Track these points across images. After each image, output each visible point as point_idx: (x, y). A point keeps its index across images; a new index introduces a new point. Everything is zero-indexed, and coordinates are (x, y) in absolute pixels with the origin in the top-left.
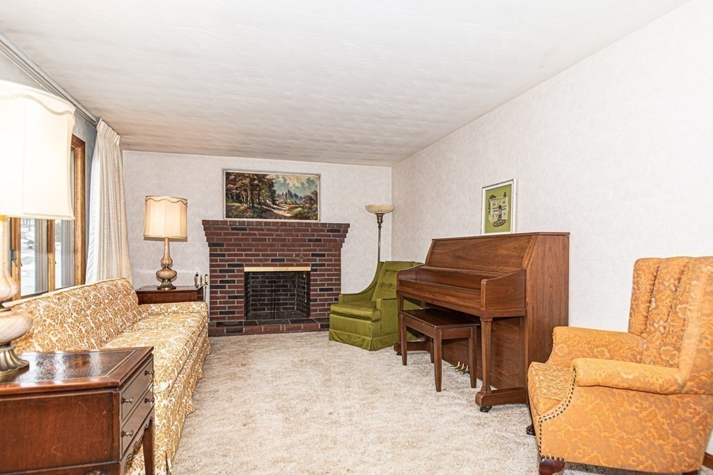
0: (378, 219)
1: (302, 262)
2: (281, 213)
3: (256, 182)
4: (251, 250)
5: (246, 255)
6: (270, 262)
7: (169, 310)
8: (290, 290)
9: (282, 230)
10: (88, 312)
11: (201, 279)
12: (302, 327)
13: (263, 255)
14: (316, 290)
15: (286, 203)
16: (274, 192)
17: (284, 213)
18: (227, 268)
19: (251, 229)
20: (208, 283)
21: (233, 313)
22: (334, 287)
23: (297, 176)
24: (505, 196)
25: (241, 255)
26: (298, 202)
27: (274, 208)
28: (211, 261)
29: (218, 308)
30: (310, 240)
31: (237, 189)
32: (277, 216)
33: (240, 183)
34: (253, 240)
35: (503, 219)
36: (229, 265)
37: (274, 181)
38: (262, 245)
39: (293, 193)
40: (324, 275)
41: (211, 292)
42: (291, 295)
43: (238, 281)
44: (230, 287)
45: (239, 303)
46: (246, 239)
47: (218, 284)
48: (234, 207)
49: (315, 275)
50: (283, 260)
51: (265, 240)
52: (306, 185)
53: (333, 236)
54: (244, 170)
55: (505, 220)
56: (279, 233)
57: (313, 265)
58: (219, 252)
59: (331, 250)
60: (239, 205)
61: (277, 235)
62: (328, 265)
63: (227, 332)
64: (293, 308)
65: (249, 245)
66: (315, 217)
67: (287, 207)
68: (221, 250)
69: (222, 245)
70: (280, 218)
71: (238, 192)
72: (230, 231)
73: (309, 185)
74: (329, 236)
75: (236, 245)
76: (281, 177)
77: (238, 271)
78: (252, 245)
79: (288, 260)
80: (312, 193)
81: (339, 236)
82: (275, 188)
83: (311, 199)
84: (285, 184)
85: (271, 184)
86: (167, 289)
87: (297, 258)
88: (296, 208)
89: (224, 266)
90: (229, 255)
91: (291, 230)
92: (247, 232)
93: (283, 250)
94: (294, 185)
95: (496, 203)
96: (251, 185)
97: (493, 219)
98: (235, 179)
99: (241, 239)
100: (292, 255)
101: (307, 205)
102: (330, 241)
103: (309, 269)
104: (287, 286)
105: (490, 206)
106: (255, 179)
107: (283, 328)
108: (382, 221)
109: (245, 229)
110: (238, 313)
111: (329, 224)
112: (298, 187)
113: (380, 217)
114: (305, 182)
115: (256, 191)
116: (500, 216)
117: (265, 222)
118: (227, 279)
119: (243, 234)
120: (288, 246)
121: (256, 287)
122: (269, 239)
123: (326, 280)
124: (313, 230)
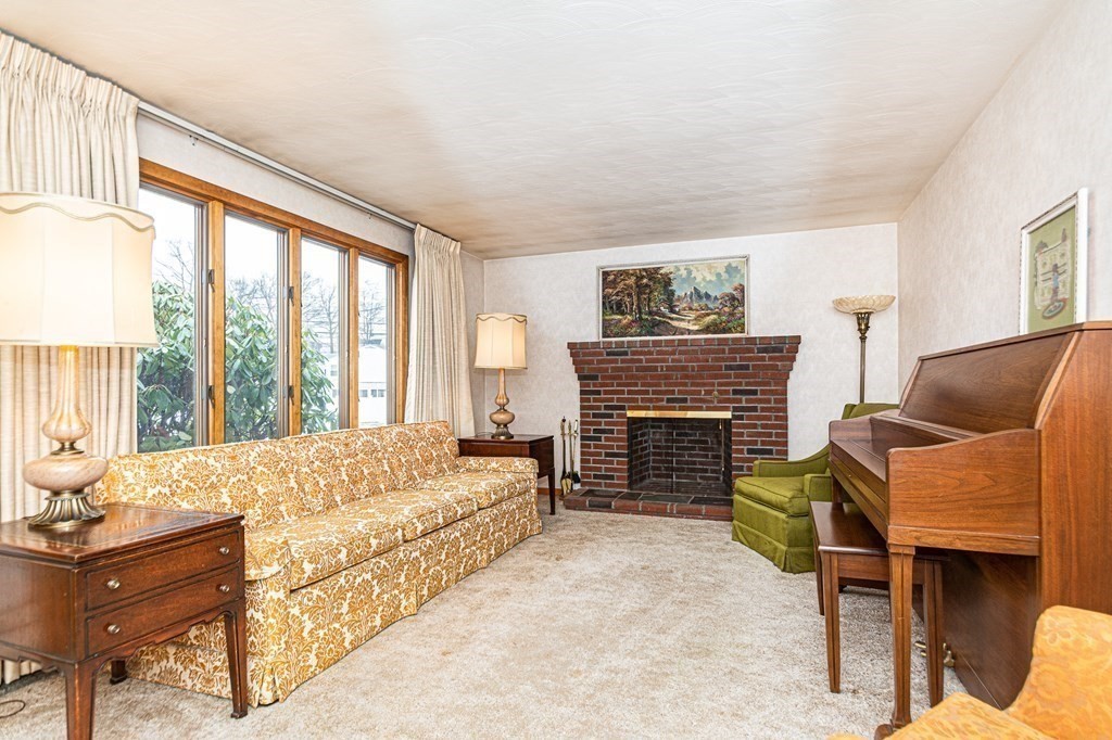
0: (859, 324)
1: (716, 404)
2: (683, 325)
3: (645, 281)
4: (636, 385)
5: (629, 392)
6: (664, 403)
7: (488, 467)
8: (712, 449)
9: (681, 353)
10: (346, 462)
11: (570, 427)
12: (704, 511)
13: (654, 392)
14: (741, 451)
15: (691, 309)
16: (673, 293)
17: (688, 326)
18: (603, 411)
19: (634, 353)
20: (579, 431)
21: (612, 477)
22: (774, 448)
23: (708, 263)
24: (1064, 238)
25: (623, 392)
26: (711, 306)
27: (672, 319)
28: (582, 400)
29: (591, 469)
30: (729, 368)
31: (617, 294)
32: (676, 331)
33: (621, 285)
34: (638, 369)
35: (1060, 297)
36: (606, 407)
37: (672, 276)
38: (652, 377)
39: (703, 291)
40: (755, 426)
41: (582, 446)
42: (714, 457)
43: (619, 432)
44: (607, 439)
45: (620, 465)
46: (629, 369)
47: (592, 434)
48: (613, 322)
49: (739, 426)
50: (685, 400)
51: (656, 369)
52: (725, 276)
53: (771, 359)
54: (626, 265)
55: (1064, 300)
56: (677, 357)
57: (735, 409)
58: (591, 389)
59: (768, 384)
60: (619, 317)
61: (673, 361)
62: (763, 409)
63: (590, 506)
64: (718, 479)
65: (632, 377)
66: (739, 329)
67: (693, 315)
68: (595, 385)
69: (596, 378)
70: (682, 334)
71: (619, 298)
72: (605, 357)
73: (730, 276)
74: (763, 359)
75: (614, 378)
76: (682, 269)
77: (619, 416)
78: (638, 378)
79: (693, 400)
80: (736, 289)
81: (781, 359)
82: (674, 287)
83: (733, 298)
84: (689, 278)
85: (667, 281)
86: (502, 438)
87: (708, 397)
88: (708, 315)
89: (599, 408)
90: (606, 392)
91: (695, 352)
92: (629, 357)
93: (685, 385)
94: (704, 279)
95: (1048, 259)
96: (637, 286)
97: (1043, 300)
98: (614, 281)
99: (621, 369)
100: (699, 393)
101: (726, 309)
102: (766, 367)
103: (728, 415)
104: (706, 442)
105: (1036, 269)
106: (643, 277)
107: (672, 510)
108: (867, 327)
109: (626, 353)
110: (619, 478)
111: (761, 338)
112: (710, 281)
113: (863, 320)
114: (722, 271)
115: (645, 294)
116: (1055, 291)
117: (653, 341)
118: (603, 427)
119: (623, 361)
120: (692, 377)
121: (660, 441)
122: (662, 367)
123: (759, 435)
124: (732, 351)
